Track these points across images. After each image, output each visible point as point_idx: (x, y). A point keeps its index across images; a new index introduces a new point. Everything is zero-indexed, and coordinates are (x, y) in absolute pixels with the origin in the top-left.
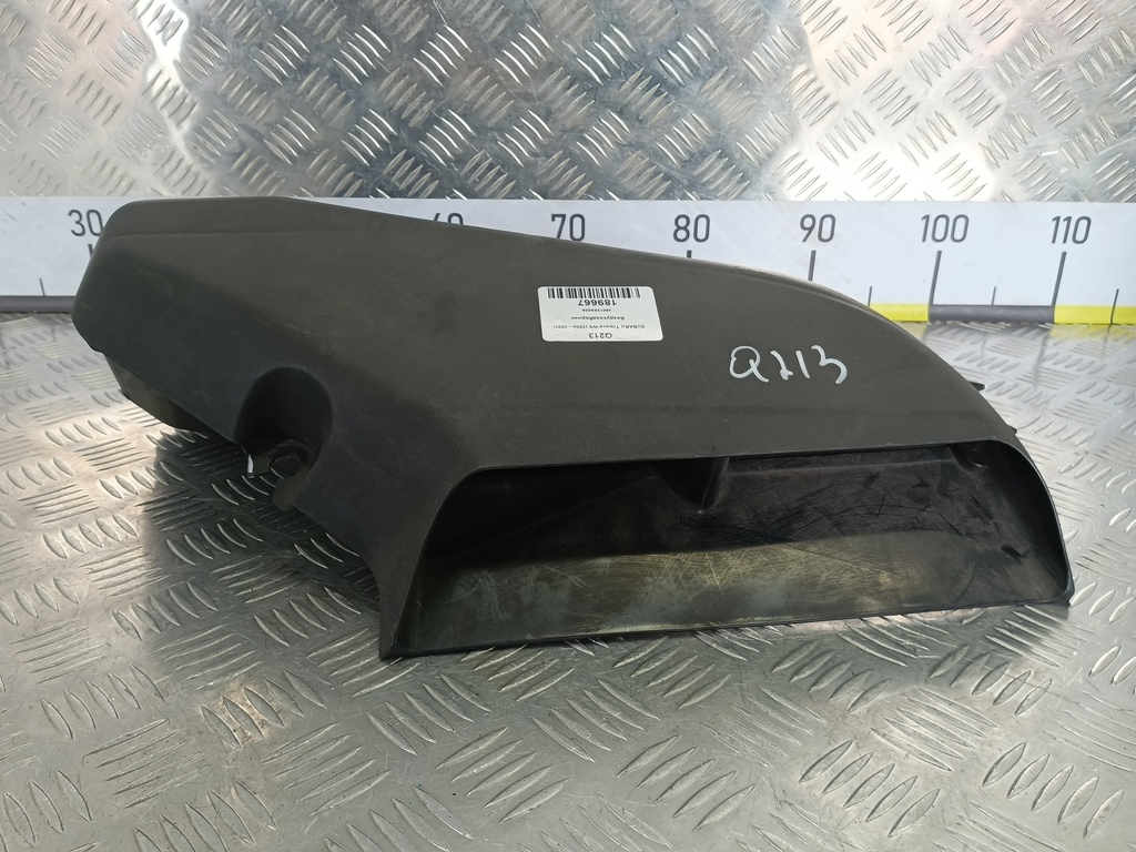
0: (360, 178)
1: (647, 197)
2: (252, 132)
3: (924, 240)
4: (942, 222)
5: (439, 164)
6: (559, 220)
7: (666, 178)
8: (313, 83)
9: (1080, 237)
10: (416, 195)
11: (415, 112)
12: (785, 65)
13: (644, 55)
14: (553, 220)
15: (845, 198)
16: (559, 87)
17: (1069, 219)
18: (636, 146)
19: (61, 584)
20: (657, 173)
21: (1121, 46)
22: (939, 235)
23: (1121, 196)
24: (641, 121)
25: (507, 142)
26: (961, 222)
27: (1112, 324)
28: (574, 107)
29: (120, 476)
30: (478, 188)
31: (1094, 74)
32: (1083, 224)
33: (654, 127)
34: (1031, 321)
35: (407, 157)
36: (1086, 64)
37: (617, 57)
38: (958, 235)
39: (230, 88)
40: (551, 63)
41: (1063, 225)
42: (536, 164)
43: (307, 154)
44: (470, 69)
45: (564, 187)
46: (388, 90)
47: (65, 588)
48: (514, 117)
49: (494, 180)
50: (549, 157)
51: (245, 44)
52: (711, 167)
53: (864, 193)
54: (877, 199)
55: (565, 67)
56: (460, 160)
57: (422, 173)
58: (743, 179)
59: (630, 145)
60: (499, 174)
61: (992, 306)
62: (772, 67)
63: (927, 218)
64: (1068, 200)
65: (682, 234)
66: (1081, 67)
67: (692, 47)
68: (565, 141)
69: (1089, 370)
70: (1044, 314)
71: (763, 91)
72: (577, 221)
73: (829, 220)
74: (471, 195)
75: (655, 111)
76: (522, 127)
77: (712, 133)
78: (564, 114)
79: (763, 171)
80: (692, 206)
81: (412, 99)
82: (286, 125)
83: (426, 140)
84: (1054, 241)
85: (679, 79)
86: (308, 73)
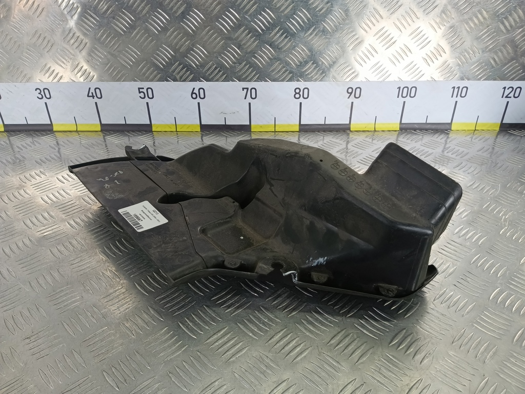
0: (160, 73)
1: (283, 81)
2: (112, 55)
3: (398, 97)
4: (406, 89)
5: (193, 67)
6: (245, 90)
7: (290, 73)
8: (137, 34)
9: (463, 95)
10: (184, 81)
11: (182, 45)
12: (340, 25)
13: (280, 21)
14: (243, 90)
15: (365, 80)
16: (244, 35)
17: (459, 88)
18: (277, 59)
19: (60, 271)
20: (286, 71)
21: (482, 16)
22: (404, 95)
23: (481, 78)
24: (279, 49)
25: (222, 58)
26: (414, 90)
27: (475, 130)
28: (251, 43)
29: (74, 219)
30: (210, 77)
31: (471, 28)
32: (465, 89)
33: (284, 51)
34: (442, 129)
35: (179, 64)
36: (467, 23)
37: (268, 22)
38: (412, 95)
39: (102, 36)
40: (240, 25)
41: (456, 90)
42: (235, 67)
43: (137, 63)
44: (206, 27)
45: (247, 76)
46: (170, 36)
47: (62, 272)
48: (225, 47)
49: (217, 74)
50: (240, 64)
51: (107, 17)
52: (309, 68)
53: (373, 78)
54: (379, 80)
55: (246, 26)
56: (202, 65)
57: (187, 71)
58: (323, 73)
59: (275, 59)
60: (219, 71)
61: (426, 124)
62: (335, 26)
63: (399, 88)
64: (459, 80)
65: (297, 96)
66: (465, 25)
67: (300, 17)
68: (247, 58)
69: (461, 156)
70: (448, 127)
71: (331, 36)
72: (253, 91)
73: (359, 90)
74: (208, 80)
75: (285, 45)
76: (229, 52)
77: (309, 54)
78: (246, 46)
79: (331, 69)
80: (302, 84)
81: (181, 40)
82: (127, 52)
83: (187, 57)
84: (452, 97)
85: (295, 31)
86: (135, 29)
